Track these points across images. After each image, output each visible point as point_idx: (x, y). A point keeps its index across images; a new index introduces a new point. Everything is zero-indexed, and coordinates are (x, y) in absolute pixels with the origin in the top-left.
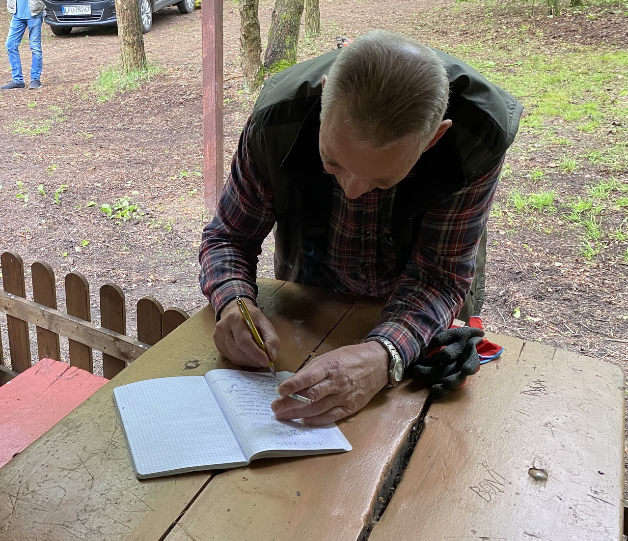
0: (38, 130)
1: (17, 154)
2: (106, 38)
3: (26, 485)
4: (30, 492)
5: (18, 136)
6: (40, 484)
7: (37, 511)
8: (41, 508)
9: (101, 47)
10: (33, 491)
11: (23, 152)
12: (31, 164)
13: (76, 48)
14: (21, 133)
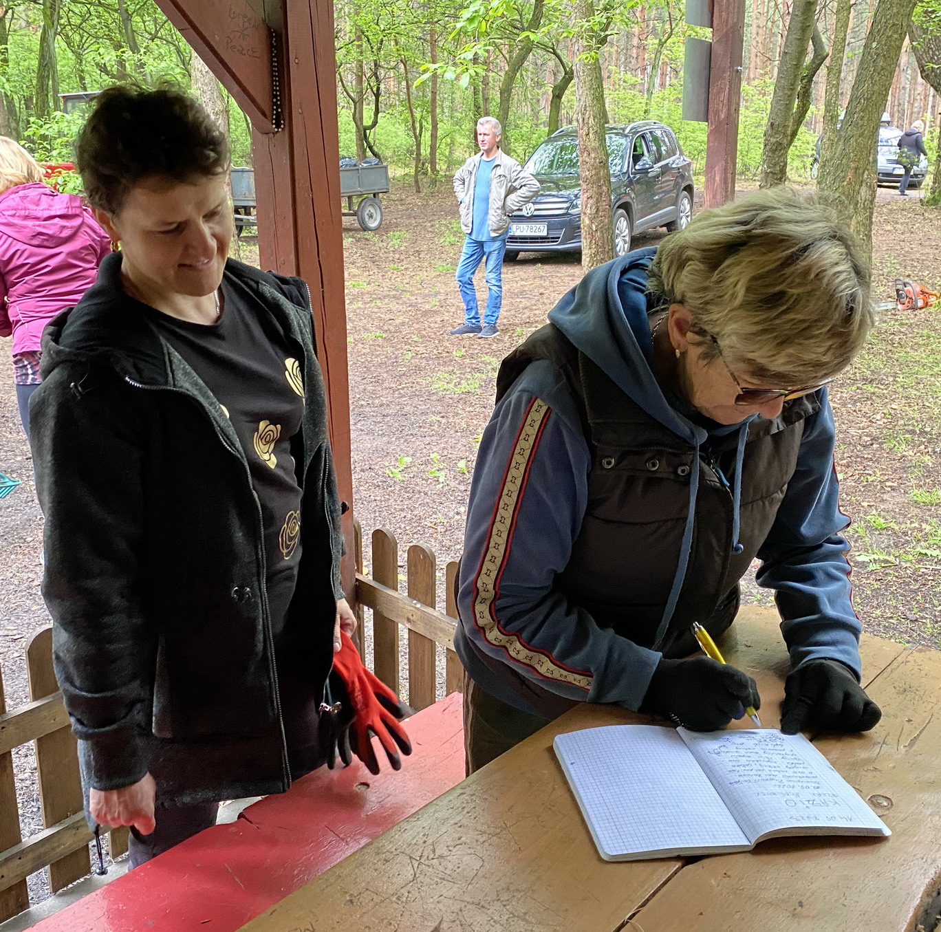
0: (465, 386)
1: (434, 418)
2: (565, 268)
3: (432, 847)
4: (437, 856)
5: (437, 393)
6: (451, 848)
7: (445, 882)
8: (449, 878)
9: (556, 279)
10: (441, 857)
11: (442, 415)
12: (452, 432)
13: (522, 280)
14: (442, 389)
